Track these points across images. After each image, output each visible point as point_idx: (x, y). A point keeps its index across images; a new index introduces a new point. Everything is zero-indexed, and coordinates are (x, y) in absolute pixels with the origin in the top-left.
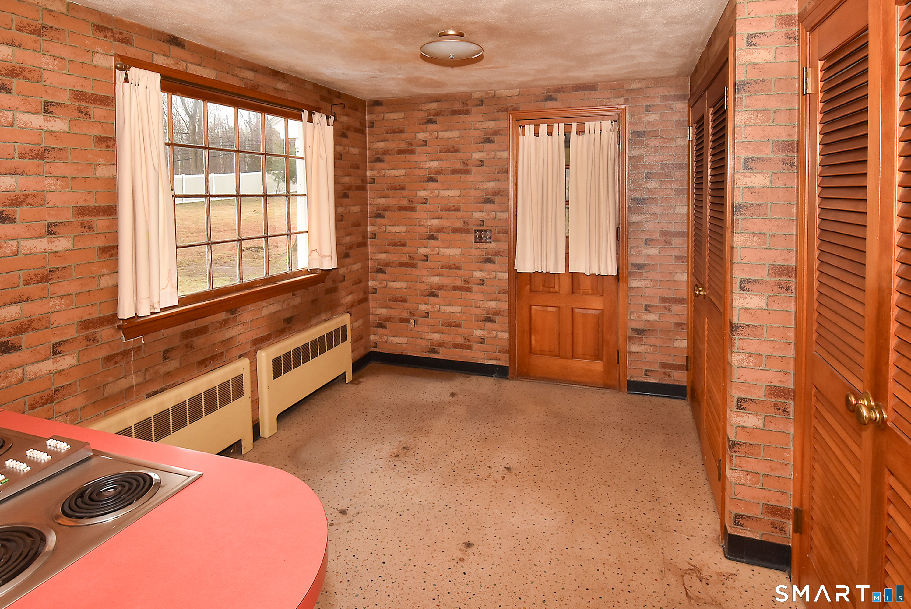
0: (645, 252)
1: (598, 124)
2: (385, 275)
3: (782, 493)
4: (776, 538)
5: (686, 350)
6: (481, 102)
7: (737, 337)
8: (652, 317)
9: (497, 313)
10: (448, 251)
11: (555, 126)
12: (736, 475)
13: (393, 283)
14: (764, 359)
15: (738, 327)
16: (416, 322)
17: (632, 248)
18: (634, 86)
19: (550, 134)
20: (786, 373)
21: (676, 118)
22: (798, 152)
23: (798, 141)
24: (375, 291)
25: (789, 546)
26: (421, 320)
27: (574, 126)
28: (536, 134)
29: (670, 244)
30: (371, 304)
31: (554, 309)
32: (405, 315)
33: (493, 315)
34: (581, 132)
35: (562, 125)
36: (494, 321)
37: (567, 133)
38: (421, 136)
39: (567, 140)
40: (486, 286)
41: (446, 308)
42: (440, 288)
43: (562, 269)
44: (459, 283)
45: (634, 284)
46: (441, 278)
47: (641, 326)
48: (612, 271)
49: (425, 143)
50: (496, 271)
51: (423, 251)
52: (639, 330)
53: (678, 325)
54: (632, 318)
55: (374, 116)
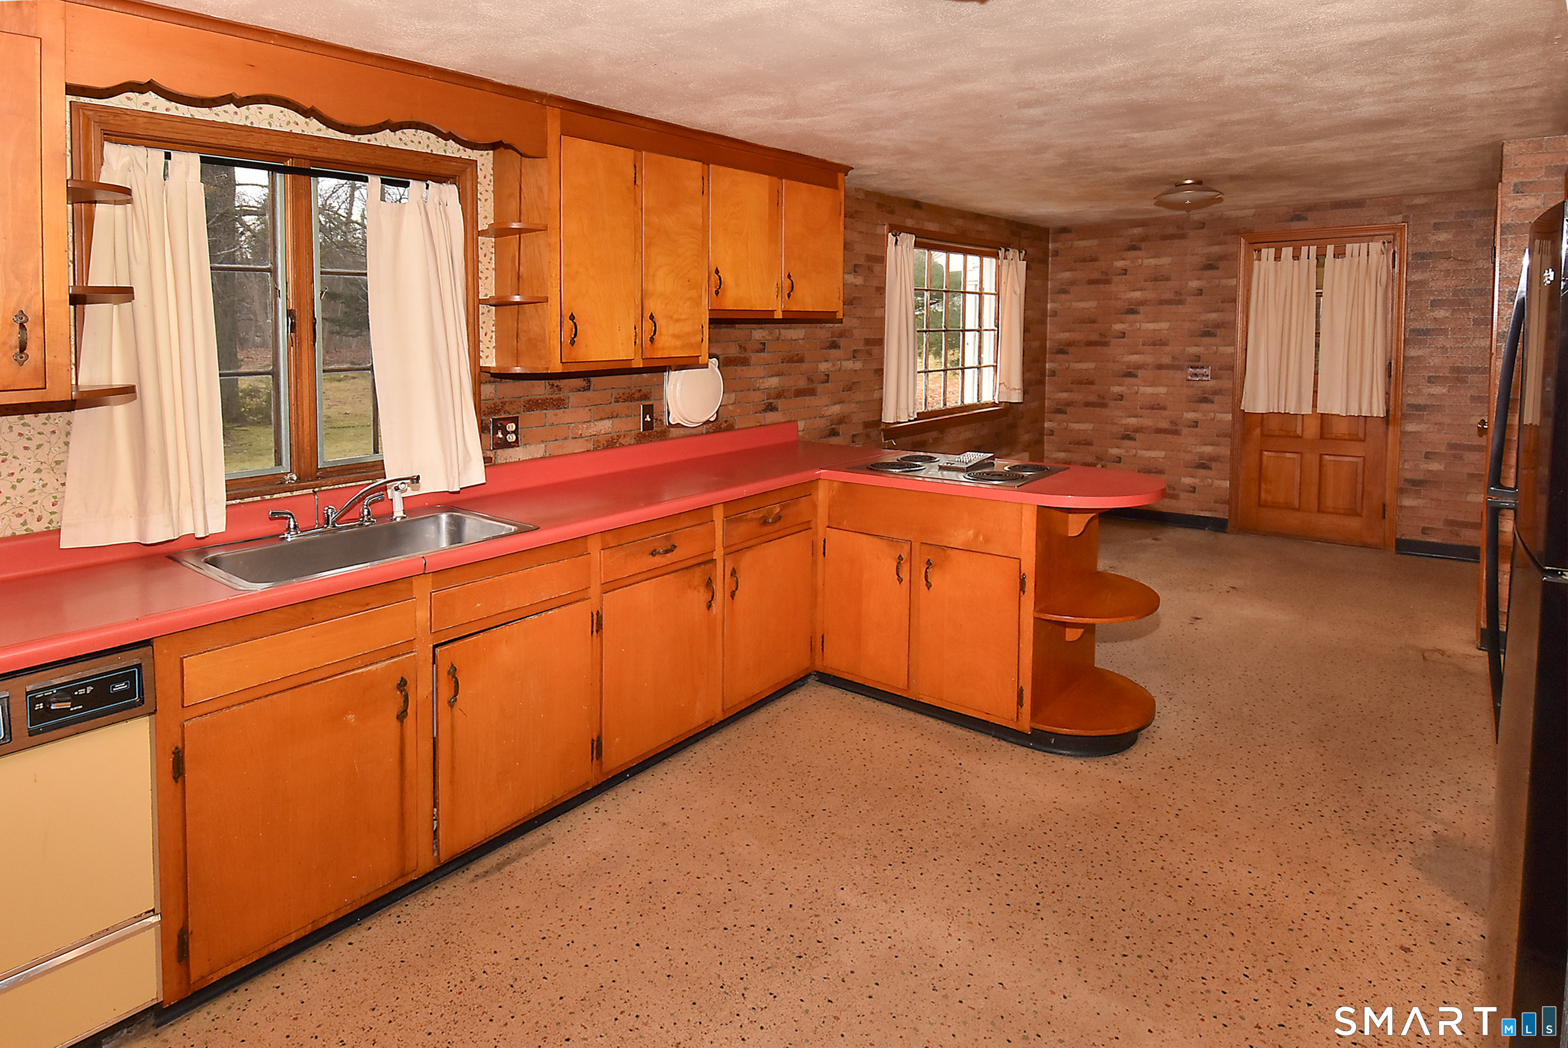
0: (1427, 391)
1: (1364, 245)
2: (1066, 415)
6: (1202, 225)
8: (1435, 466)
9: (1214, 459)
10: (1150, 390)
11: (1304, 249)
13: (1075, 424)
17: (1408, 386)
18: (1417, 201)
19: (1296, 258)
21: (1476, 237)
24: (1052, 432)
27: (1330, 249)
28: (1277, 259)
29: (1465, 382)
30: (1047, 446)
31: (1295, 456)
32: (1090, 459)
33: (1209, 461)
34: (1339, 254)
35: (1313, 249)
36: (1209, 468)
37: (1321, 257)
38: (1120, 264)
39: (1320, 264)
40: (1201, 428)
41: (1145, 452)
42: (1137, 430)
43: (1307, 410)
44: (1164, 425)
45: (1410, 427)
46: (1140, 419)
47: (1418, 476)
48: (1378, 412)
49: (1125, 272)
50: (1214, 412)
51: (1116, 389)
52: (1415, 481)
53: (1471, 476)
54: (1406, 467)
55: (1058, 245)
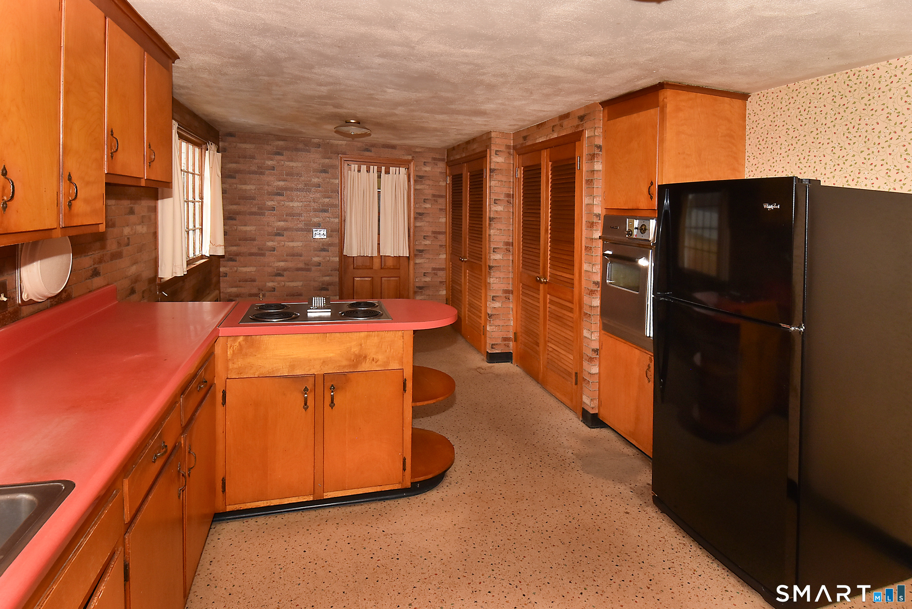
0: (423, 243)
1: (398, 169)
2: (236, 262)
3: (508, 331)
4: (506, 350)
5: (445, 296)
6: (318, 145)
7: (492, 271)
8: (428, 279)
9: (330, 284)
10: (291, 244)
11: (372, 167)
12: (492, 328)
13: (243, 268)
14: (502, 279)
15: (493, 267)
16: (264, 295)
17: (416, 240)
18: (417, 150)
19: (368, 171)
20: (509, 284)
21: (439, 170)
22: (513, 198)
23: (513, 194)
24: (226, 275)
25: (511, 352)
26: (267, 294)
27: (383, 168)
28: (359, 171)
29: (437, 238)
30: (222, 285)
31: (370, 279)
32: (255, 291)
33: (327, 285)
34: (387, 172)
35: (376, 167)
36: (327, 290)
37: (379, 171)
38: (270, 163)
39: (379, 177)
40: (322, 266)
41: (290, 283)
42: (285, 270)
43: (375, 254)
44: (301, 265)
45: (418, 261)
46: (286, 263)
47: (421, 285)
48: (406, 254)
49: (273, 168)
50: (329, 256)
51: (270, 244)
52: (420, 287)
53: (441, 282)
54: (417, 281)
55: (226, 144)
